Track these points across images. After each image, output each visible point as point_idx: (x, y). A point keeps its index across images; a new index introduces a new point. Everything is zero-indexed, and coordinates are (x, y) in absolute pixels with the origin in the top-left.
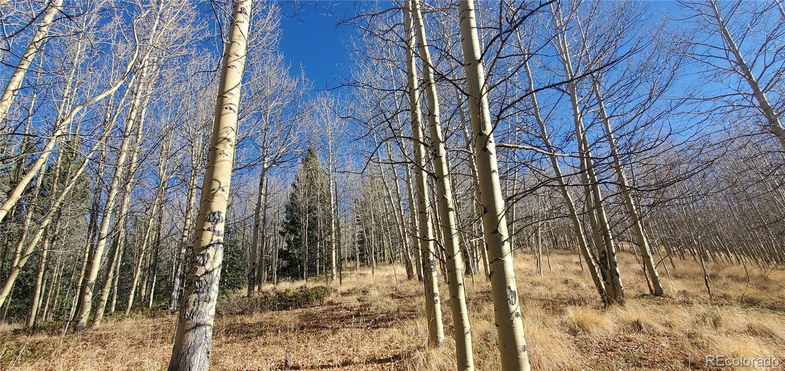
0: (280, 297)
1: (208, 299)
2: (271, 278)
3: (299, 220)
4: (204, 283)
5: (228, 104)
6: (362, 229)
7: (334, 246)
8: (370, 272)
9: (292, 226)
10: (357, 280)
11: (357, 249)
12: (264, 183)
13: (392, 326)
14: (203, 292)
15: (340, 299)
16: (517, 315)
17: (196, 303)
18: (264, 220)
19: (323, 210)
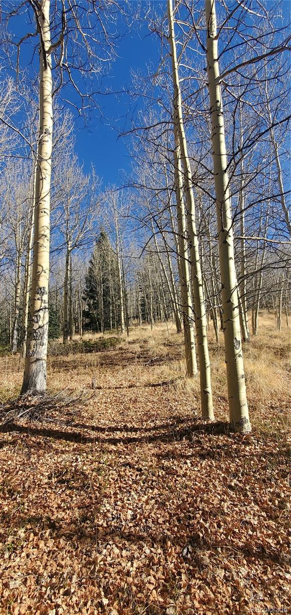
0: (86, 344)
1: (42, 344)
2: (78, 331)
3: (96, 288)
4: (39, 334)
5: (43, 209)
6: (143, 295)
7: (122, 308)
8: (149, 327)
9: (91, 293)
10: (140, 334)
11: (140, 310)
12: (69, 261)
13: (163, 364)
14: (39, 339)
15: (128, 346)
16: (240, 356)
17: (35, 346)
18: (71, 289)
19: (114, 281)
